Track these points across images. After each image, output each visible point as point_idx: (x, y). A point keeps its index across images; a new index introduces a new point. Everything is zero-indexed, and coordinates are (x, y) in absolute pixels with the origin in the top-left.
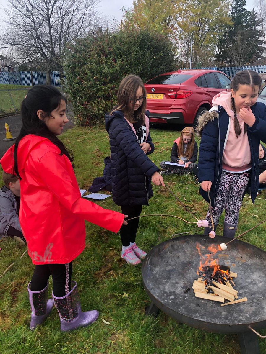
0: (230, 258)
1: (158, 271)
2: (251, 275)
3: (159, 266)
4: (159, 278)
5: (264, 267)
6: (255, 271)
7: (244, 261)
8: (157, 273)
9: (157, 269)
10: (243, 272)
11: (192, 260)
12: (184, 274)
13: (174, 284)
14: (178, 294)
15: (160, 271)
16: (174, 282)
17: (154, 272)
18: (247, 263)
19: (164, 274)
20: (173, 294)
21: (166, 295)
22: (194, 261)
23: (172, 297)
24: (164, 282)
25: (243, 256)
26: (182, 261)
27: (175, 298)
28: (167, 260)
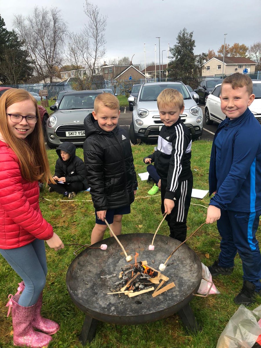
0: (131, 252)
1: (81, 293)
2: (155, 258)
3: (79, 288)
4: (88, 298)
5: (160, 247)
6: (156, 254)
7: (143, 250)
8: (82, 295)
9: (80, 291)
10: (148, 258)
11: (102, 268)
12: (105, 284)
13: (104, 297)
14: (115, 303)
15: (83, 292)
16: (102, 295)
17: (80, 296)
18: (146, 250)
19: (88, 292)
20: (111, 305)
21: (106, 310)
22: (105, 268)
23: (113, 308)
24: (95, 300)
25: (140, 246)
26: (95, 273)
27: (115, 308)
28: (82, 279)
